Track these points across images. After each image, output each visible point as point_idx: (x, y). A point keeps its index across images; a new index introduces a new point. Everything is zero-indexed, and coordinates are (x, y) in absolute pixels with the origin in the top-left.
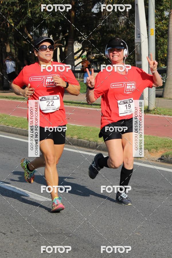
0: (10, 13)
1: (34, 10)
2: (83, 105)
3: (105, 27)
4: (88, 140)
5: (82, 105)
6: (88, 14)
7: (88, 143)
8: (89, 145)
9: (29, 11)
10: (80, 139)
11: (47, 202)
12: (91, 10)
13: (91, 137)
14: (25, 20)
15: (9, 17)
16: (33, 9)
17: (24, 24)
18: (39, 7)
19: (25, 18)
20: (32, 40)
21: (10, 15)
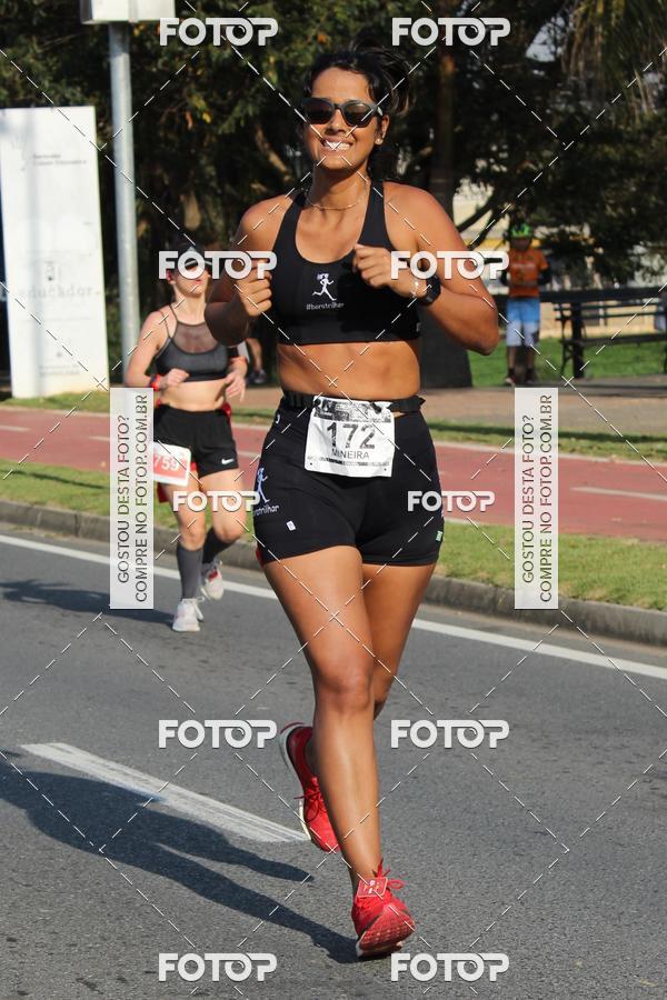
0: (195, 71)
1: (291, 55)
2: (487, 437)
3: (578, 119)
4: (489, 581)
5: (481, 437)
6: (511, 66)
7: (490, 596)
8: (494, 601)
9: (272, 60)
10: (456, 576)
11: (289, 845)
12: (524, 50)
13: (504, 570)
14: (253, 97)
15: (193, 86)
16: (287, 54)
17: (251, 113)
18: (310, 44)
19: (258, 91)
20: (287, 178)
21: (196, 79)
